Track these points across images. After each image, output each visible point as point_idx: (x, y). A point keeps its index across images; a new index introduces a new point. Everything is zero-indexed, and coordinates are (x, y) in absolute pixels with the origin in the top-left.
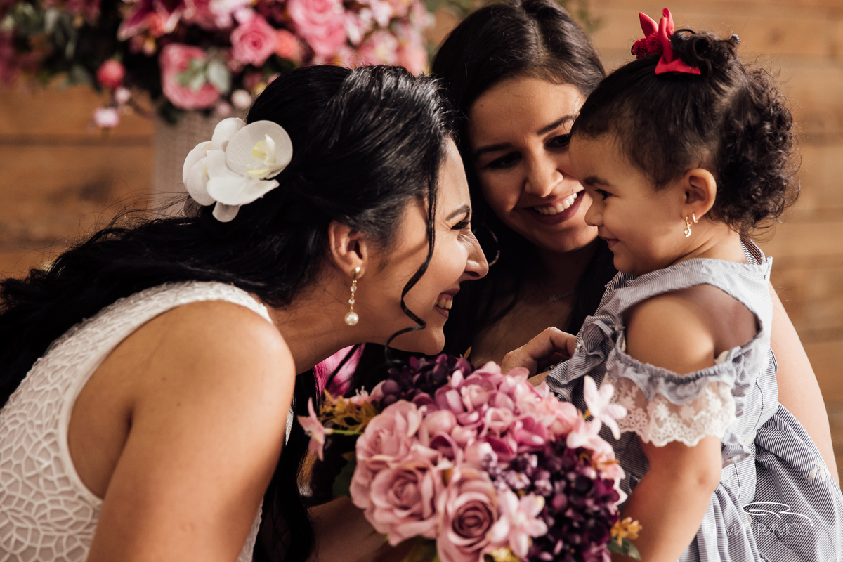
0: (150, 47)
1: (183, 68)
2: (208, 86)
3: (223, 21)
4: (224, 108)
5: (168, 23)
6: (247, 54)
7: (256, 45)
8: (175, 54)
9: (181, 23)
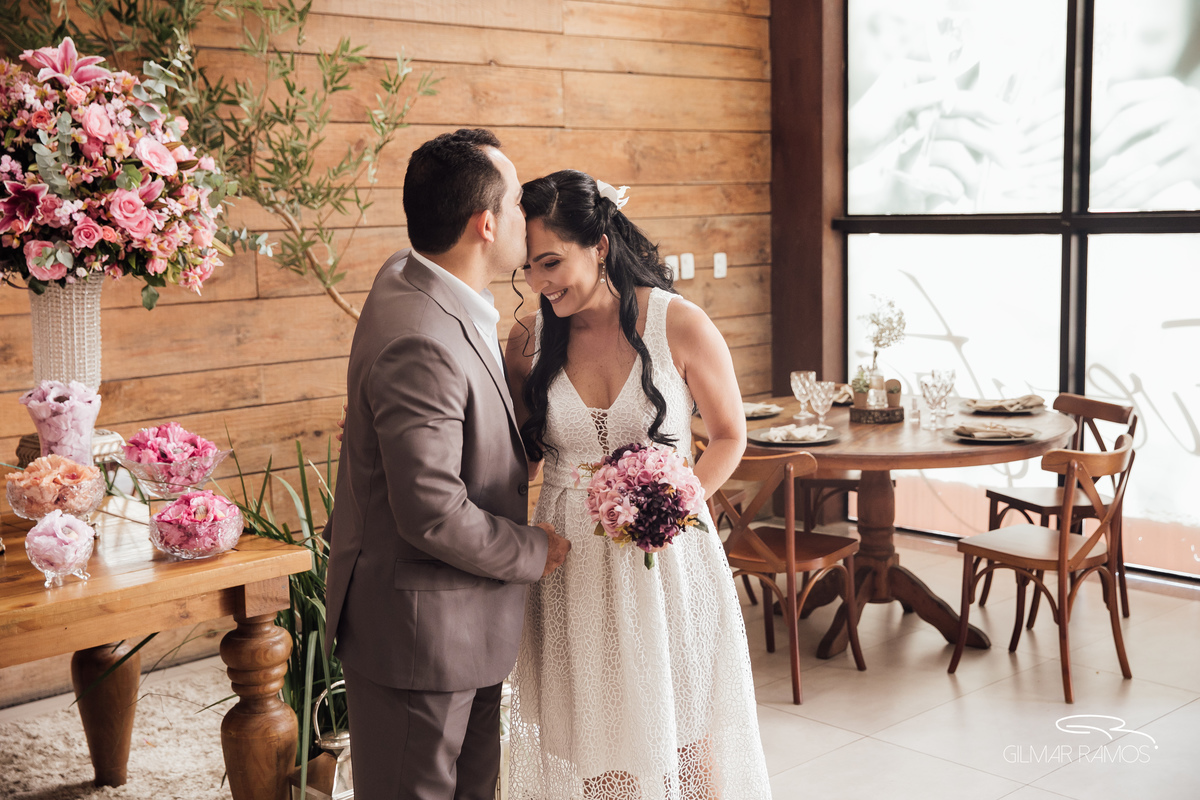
0: (15, 243)
1: (39, 254)
2: (57, 265)
3: (65, 222)
4: (71, 279)
5: (27, 227)
6: (82, 243)
7: (87, 236)
8: (33, 246)
9: (35, 224)
